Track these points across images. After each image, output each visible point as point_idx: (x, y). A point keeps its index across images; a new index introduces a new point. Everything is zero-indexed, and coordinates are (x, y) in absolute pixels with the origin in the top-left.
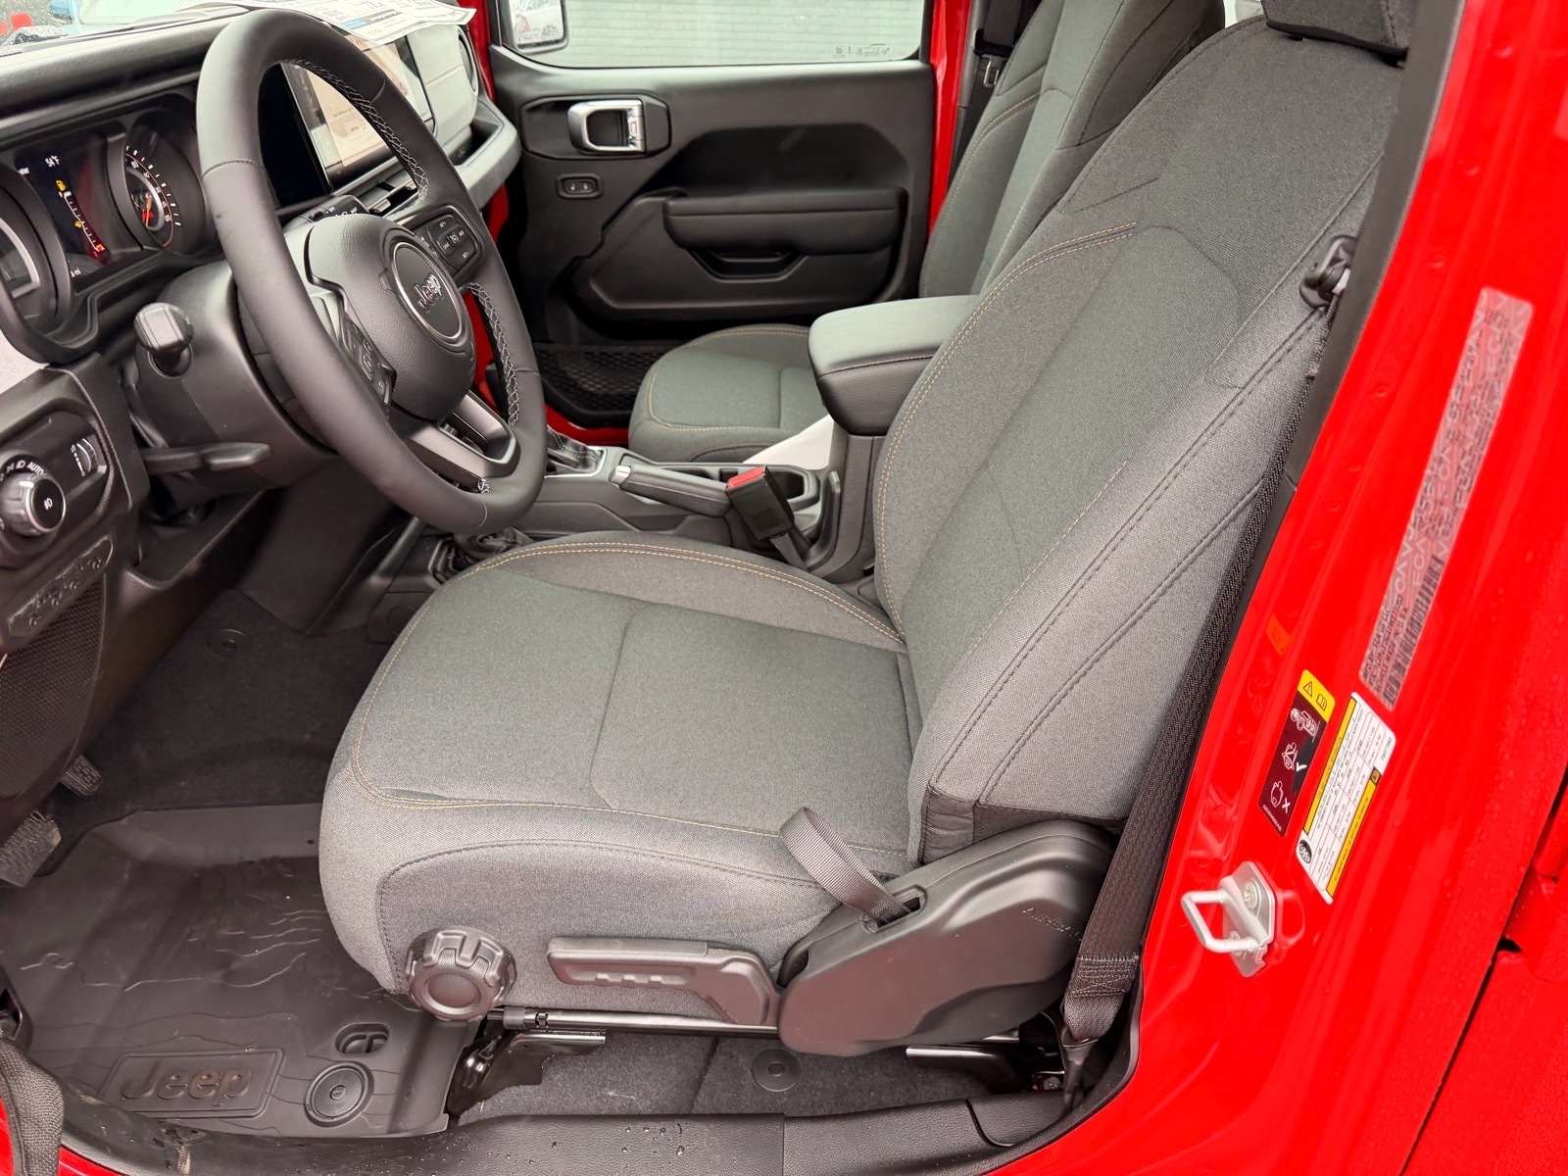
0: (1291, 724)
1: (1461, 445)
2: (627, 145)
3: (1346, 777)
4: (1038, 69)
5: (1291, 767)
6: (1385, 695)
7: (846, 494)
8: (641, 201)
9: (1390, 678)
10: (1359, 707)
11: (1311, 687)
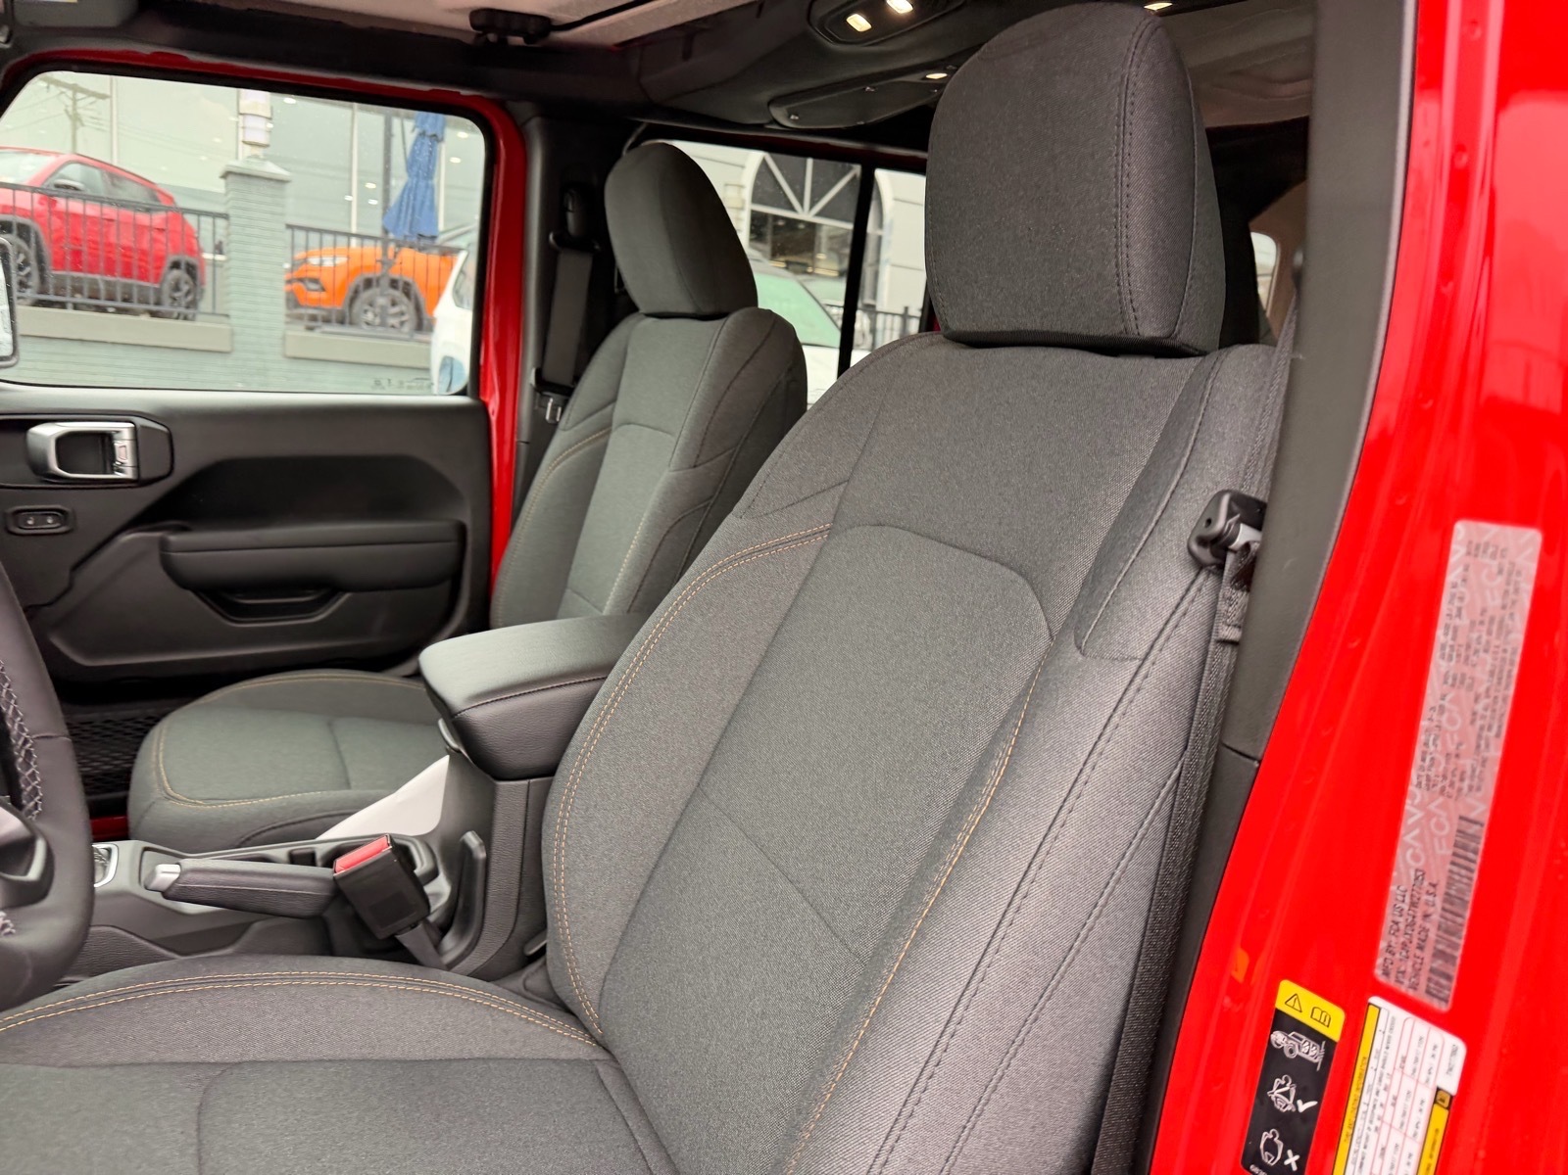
0: (1275, 1053)
1: (1470, 687)
2: (113, 473)
3: (1390, 1109)
4: (605, 406)
5: (1289, 1108)
6: (1428, 992)
7: (494, 859)
8: (127, 538)
9: (1432, 970)
10: (1385, 1016)
11: (1295, 999)
